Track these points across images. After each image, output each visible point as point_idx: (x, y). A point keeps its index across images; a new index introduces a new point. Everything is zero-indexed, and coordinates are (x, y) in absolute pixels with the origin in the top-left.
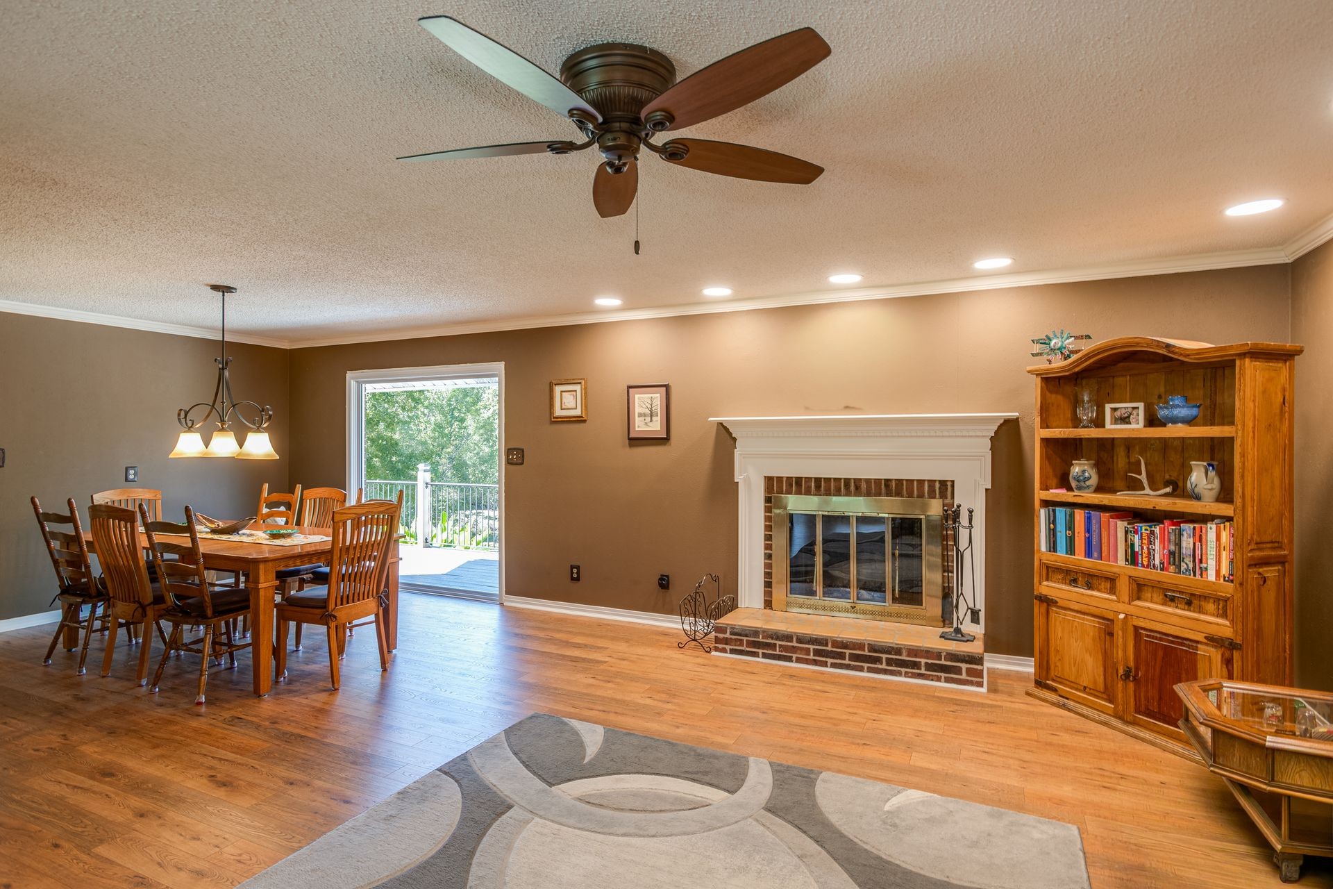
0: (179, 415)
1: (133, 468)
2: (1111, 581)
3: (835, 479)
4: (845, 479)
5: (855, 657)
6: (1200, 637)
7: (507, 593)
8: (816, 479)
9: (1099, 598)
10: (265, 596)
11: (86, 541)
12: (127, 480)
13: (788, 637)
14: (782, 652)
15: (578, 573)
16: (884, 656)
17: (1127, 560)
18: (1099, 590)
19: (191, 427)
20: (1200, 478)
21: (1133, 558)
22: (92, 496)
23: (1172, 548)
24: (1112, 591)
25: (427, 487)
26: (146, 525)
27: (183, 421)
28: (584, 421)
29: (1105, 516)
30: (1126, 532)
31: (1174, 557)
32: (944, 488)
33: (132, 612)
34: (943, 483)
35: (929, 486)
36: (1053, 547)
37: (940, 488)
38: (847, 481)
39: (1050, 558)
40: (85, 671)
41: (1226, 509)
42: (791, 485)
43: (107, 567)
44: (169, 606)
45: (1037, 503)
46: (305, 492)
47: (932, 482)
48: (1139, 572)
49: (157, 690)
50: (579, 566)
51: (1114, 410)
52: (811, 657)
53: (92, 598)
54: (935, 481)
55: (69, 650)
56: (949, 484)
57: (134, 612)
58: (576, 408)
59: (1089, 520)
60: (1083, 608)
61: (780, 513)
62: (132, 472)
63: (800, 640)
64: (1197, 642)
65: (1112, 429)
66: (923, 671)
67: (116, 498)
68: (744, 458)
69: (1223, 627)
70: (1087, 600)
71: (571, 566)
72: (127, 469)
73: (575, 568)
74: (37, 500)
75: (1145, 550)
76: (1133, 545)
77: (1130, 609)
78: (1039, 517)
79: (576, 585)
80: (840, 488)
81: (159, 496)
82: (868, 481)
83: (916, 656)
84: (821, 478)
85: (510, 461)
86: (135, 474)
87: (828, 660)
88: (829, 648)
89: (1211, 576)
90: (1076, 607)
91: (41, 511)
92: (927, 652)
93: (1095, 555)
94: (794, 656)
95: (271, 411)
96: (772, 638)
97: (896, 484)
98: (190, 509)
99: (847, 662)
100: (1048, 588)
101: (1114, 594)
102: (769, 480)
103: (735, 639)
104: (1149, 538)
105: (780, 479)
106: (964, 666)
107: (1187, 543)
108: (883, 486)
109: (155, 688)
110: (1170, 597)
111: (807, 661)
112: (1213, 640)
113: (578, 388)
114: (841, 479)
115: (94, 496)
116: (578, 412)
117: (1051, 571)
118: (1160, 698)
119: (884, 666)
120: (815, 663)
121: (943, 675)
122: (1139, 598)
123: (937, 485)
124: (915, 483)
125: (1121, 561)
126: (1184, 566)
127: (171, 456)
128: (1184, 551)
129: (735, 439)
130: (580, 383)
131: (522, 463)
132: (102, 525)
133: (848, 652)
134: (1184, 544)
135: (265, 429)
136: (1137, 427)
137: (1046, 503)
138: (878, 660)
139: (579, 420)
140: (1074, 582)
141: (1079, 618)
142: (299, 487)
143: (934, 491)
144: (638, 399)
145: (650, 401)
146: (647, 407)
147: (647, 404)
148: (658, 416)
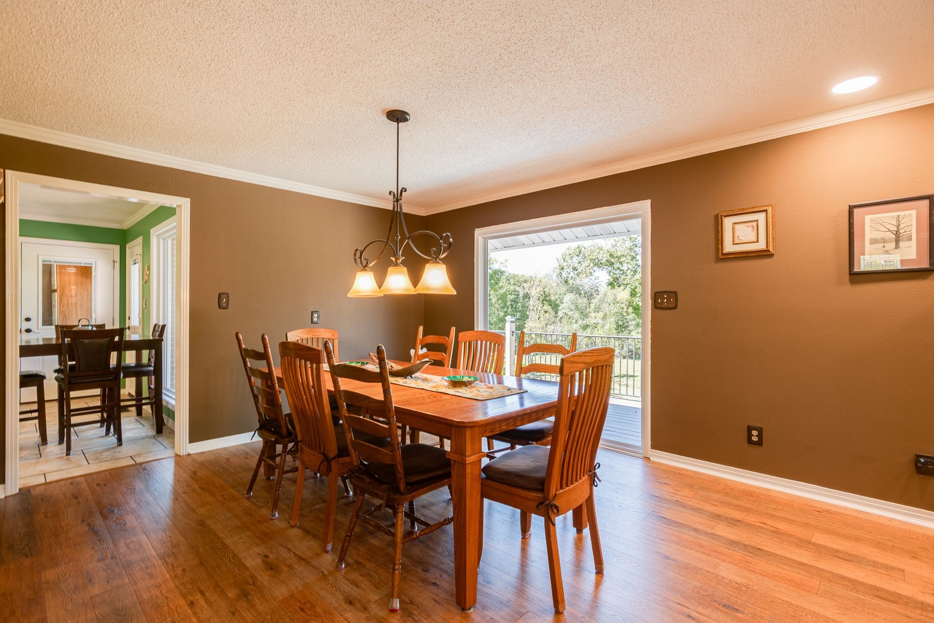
0: (355, 255)
1: (316, 312)
7: (655, 446)
10: (471, 474)
11: (277, 377)
12: (312, 322)
15: (760, 436)
19: (366, 266)
22: (286, 334)
25: (513, 335)
26: (332, 366)
27: (358, 261)
28: (772, 255)
33: (318, 464)
40: (277, 515)
43: (295, 406)
44: (356, 466)
46: (461, 334)
49: (344, 565)
50: (762, 429)
53: (283, 438)
55: (268, 479)
57: (320, 465)
58: (758, 241)
62: (316, 315)
67: (305, 337)
71: (748, 427)
72: (312, 313)
73: (755, 429)
74: (241, 336)
79: (756, 450)
81: (336, 336)
85: (658, 305)
86: (318, 317)
91: (244, 347)
95: (451, 238)
98: (383, 351)
109: (342, 564)
113: (761, 217)
115: (288, 334)
116: (761, 245)
127: (349, 295)
130: (766, 211)
131: (675, 308)
132: (290, 364)
135: (441, 260)
139: (764, 254)
142: (453, 329)
144: (871, 220)
145: (895, 222)
146: (889, 230)
147: (889, 226)
148: (911, 240)
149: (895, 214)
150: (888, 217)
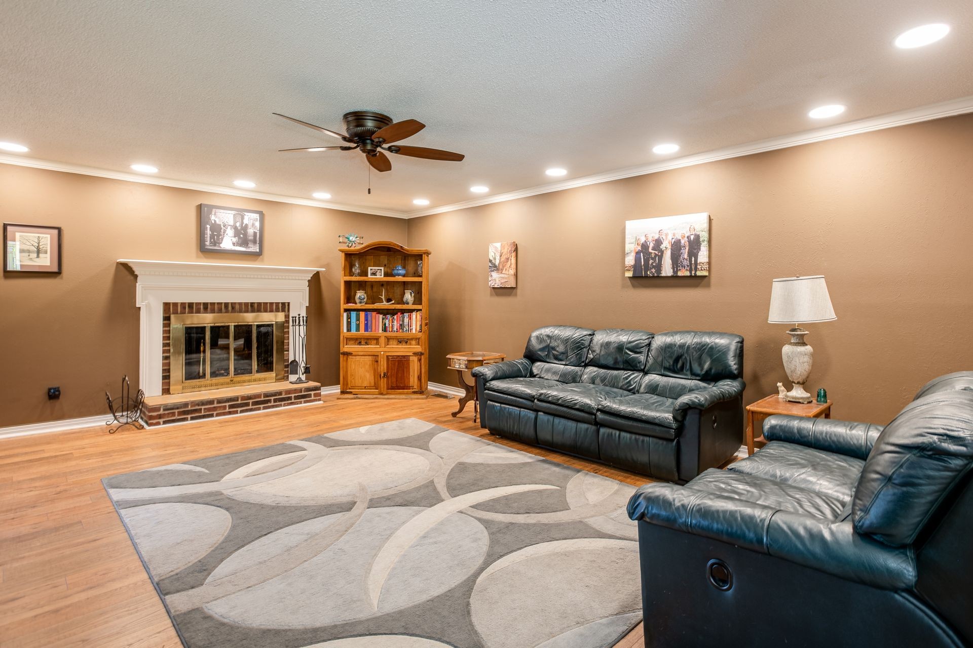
2: (377, 339)
3: (218, 303)
4: (225, 303)
5: (255, 403)
6: (411, 354)
8: (204, 304)
9: (372, 348)
13: (211, 402)
14: (206, 412)
16: (272, 398)
17: (383, 330)
18: (371, 345)
20: (409, 296)
21: (385, 329)
23: (401, 323)
24: (377, 343)
29: (374, 314)
30: (383, 319)
31: (402, 326)
32: (284, 307)
34: (283, 304)
35: (276, 306)
36: (349, 330)
37: (282, 307)
38: (226, 305)
39: (349, 334)
41: (419, 307)
42: (185, 308)
45: (342, 310)
47: (277, 304)
48: (388, 334)
51: (371, 269)
52: (227, 410)
54: (279, 303)
56: (287, 304)
59: (366, 316)
60: (365, 353)
61: (177, 327)
63: (219, 401)
64: (410, 356)
65: (370, 277)
66: (293, 401)
68: (145, 289)
69: (418, 349)
70: (367, 350)
75: (391, 325)
76: (385, 324)
77: (386, 349)
78: (343, 316)
80: (222, 309)
82: (240, 304)
83: (289, 394)
84: (208, 303)
87: (238, 409)
88: (239, 402)
89: (414, 331)
90: (362, 354)
92: (295, 390)
93: (370, 330)
94: (215, 413)
96: (199, 405)
97: (258, 306)
99: (250, 407)
100: (346, 348)
101: (378, 344)
102: (166, 305)
103: (168, 413)
104: (392, 320)
105: (175, 304)
106: (312, 393)
107: (406, 320)
108: (249, 307)
110: (400, 341)
111: (224, 414)
112: (415, 354)
114: (222, 303)
117: (349, 340)
118: (397, 381)
119: (272, 404)
120: (230, 413)
121: (303, 400)
122: (388, 345)
123: (280, 305)
124: (268, 304)
125: (380, 331)
126: (405, 329)
128: (405, 324)
129: (136, 277)
133: (251, 401)
134: (405, 321)
136: (380, 276)
137: (346, 310)
138: (269, 401)
140: (360, 343)
141: (363, 358)
143: (279, 308)
144: (20, 236)
145: (36, 241)
146: (33, 245)
147: (32, 242)
148: (47, 253)
149: (38, 235)
150: (32, 236)
